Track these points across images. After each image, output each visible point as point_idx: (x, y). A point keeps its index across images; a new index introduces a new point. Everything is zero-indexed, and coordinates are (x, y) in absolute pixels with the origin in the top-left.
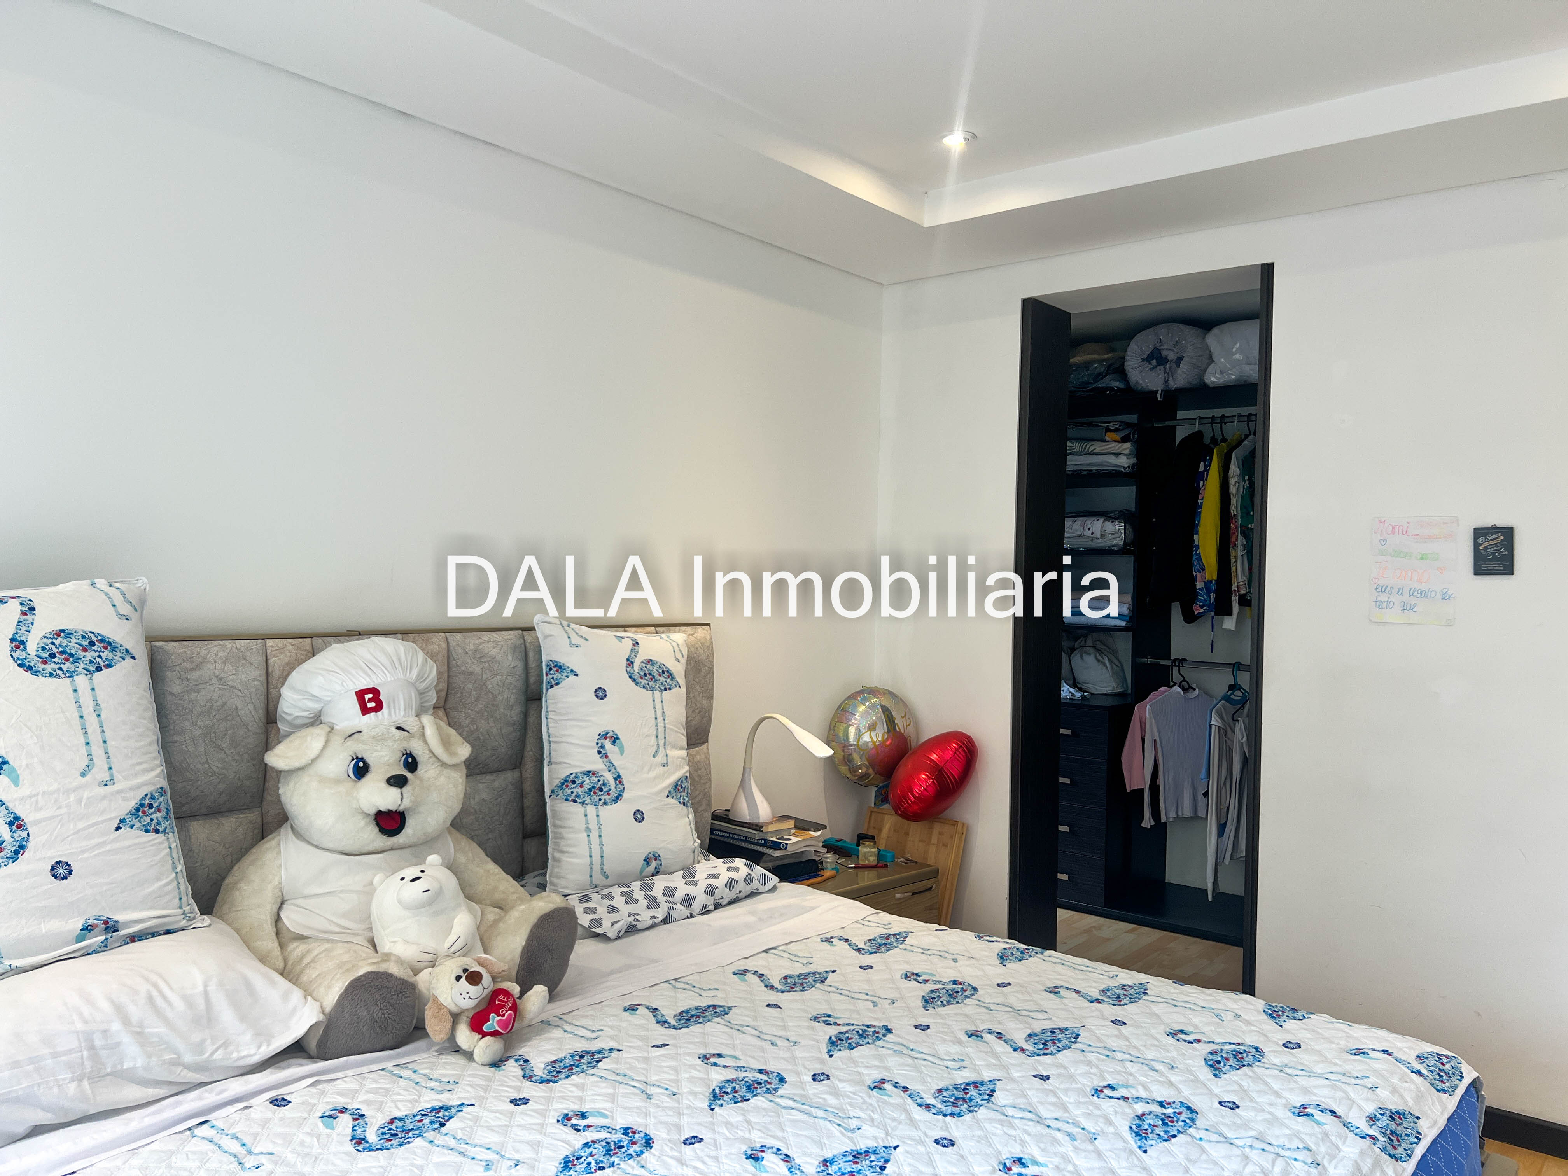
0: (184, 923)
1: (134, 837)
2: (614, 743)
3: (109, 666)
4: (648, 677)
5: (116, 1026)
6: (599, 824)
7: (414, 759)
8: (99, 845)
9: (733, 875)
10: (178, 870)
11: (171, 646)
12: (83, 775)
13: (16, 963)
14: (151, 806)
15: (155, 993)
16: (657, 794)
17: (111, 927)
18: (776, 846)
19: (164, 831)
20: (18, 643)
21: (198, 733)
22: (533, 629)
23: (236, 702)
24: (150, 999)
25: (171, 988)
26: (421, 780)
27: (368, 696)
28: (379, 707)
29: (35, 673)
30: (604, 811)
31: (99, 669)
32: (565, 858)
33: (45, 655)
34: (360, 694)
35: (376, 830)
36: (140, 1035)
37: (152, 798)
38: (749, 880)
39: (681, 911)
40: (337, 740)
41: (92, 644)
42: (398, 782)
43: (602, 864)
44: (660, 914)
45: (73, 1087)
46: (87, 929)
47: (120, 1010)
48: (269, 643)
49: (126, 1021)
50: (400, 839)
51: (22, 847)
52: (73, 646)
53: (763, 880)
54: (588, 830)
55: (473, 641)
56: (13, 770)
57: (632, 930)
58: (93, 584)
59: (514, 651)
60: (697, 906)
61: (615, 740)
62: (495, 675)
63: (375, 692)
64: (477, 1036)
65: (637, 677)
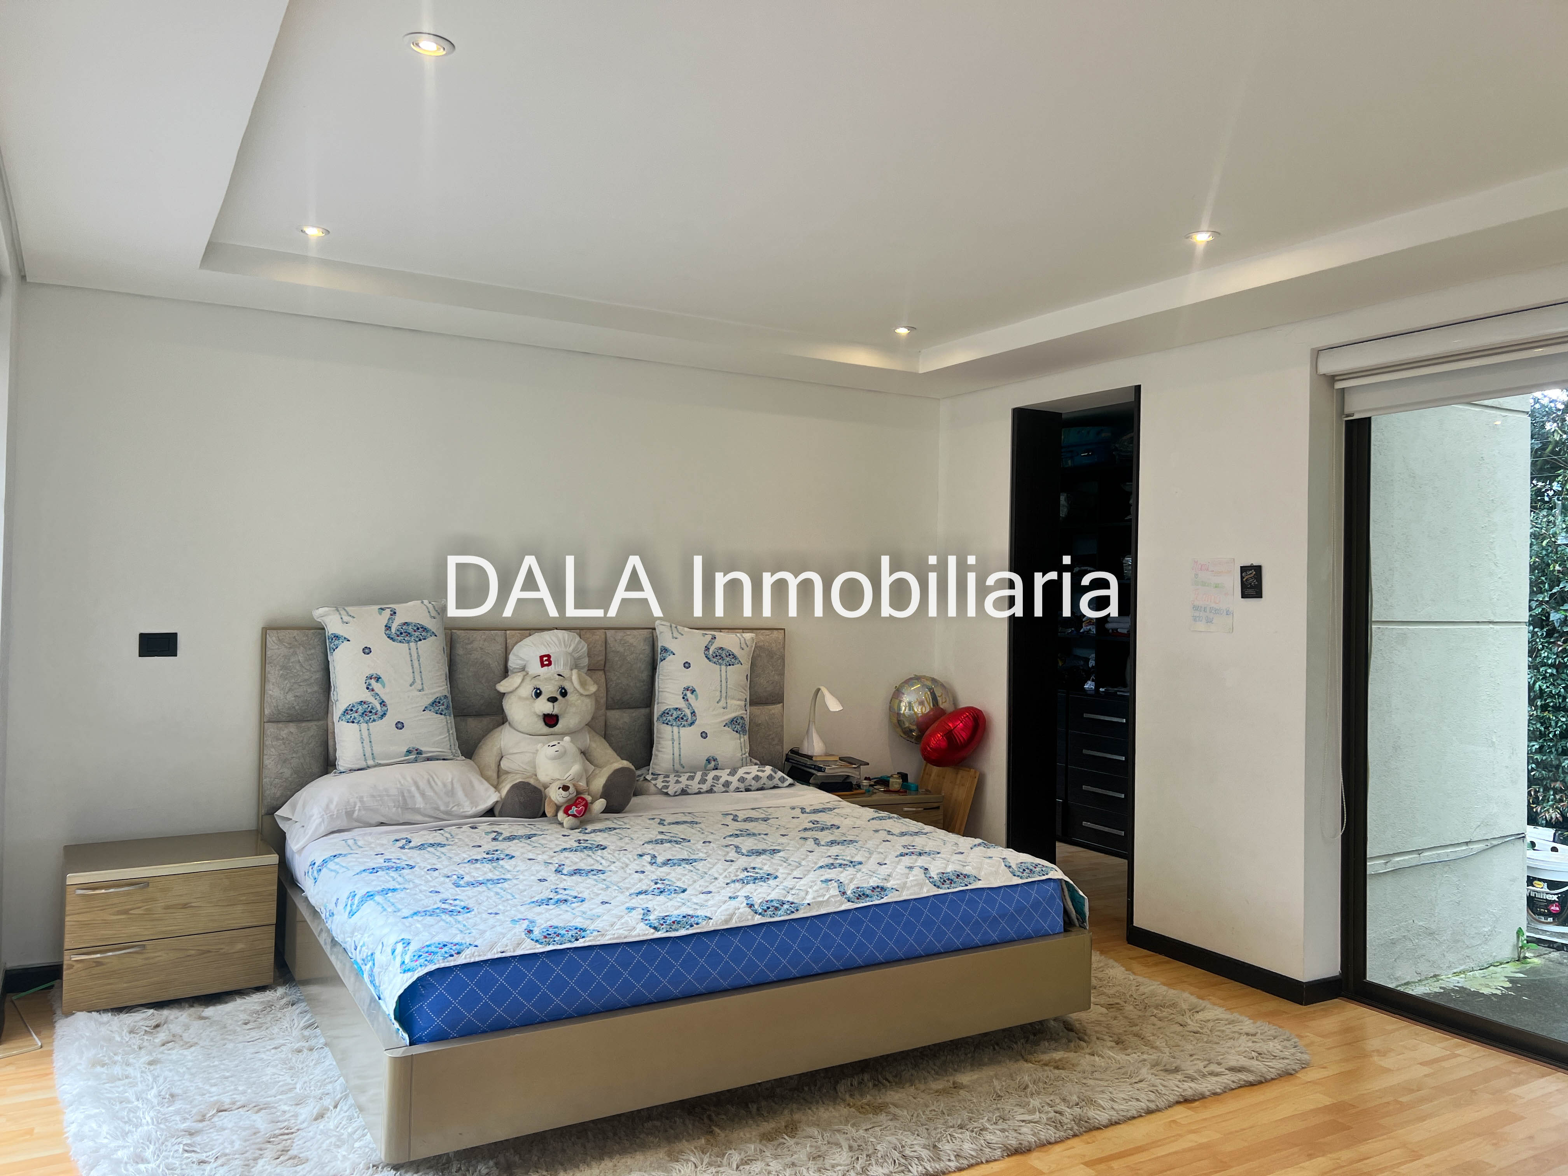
0: (451, 757)
1: (430, 715)
2: (692, 693)
3: (425, 639)
4: (718, 657)
5: (413, 789)
6: (679, 737)
7: (565, 690)
8: (415, 717)
9: (760, 774)
10: (451, 732)
11: (458, 632)
12: (411, 685)
13: (380, 762)
14: (439, 703)
15: (431, 780)
16: (718, 724)
17: (419, 753)
18: (820, 769)
19: (445, 715)
20: (388, 627)
21: (470, 674)
22: (654, 629)
23: (489, 661)
24: (430, 782)
25: (438, 778)
26: (567, 701)
27: (545, 658)
28: (550, 664)
29: (394, 641)
30: (682, 730)
31: (420, 640)
32: (660, 755)
33: (398, 633)
34: (541, 657)
35: (543, 723)
36: (423, 794)
37: (440, 699)
38: (770, 777)
39: (719, 787)
40: (528, 679)
41: (418, 629)
42: (553, 700)
43: (680, 759)
44: (705, 787)
45: (394, 809)
46: (409, 752)
47: (416, 784)
48: (508, 632)
49: (418, 788)
50: (556, 729)
51: (385, 714)
52: (410, 629)
53: (782, 780)
54: (673, 739)
55: (620, 634)
56: (383, 681)
57: (684, 792)
58: (422, 602)
59: (645, 641)
60: (732, 787)
61: (693, 691)
62: (632, 653)
63: (549, 656)
64: (565, 815)
65: (710, 656)
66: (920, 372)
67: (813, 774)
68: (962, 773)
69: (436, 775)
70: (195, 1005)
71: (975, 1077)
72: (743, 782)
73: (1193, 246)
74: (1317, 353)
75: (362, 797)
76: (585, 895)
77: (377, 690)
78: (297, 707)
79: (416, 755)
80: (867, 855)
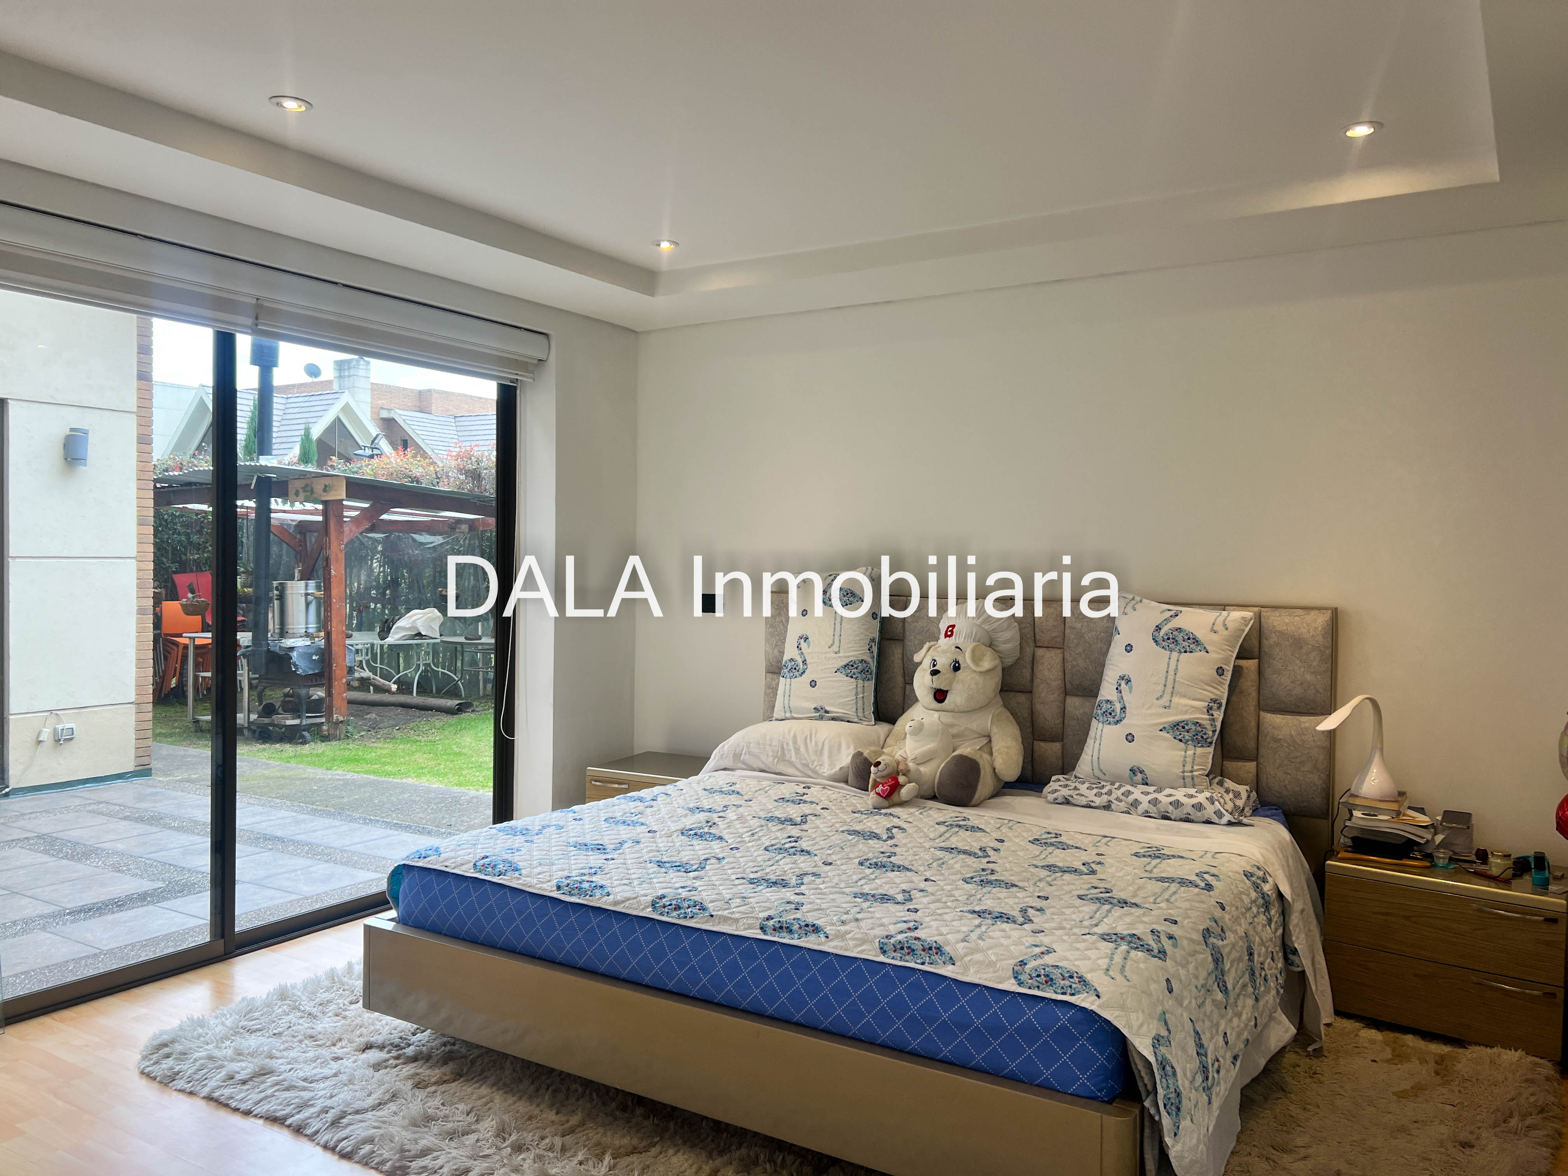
2: (1126, 683)
4: (1171, 641)
6: (1101, 736)
7: (959, 664)
8: (828, 677)
10: (860, 696)
12: (829, 647)
14: (852, 666)
17: (824, 711)
19: (855, 678)
26: (958, 676)
27: (950, 629)
28: (952, 635)
34: (947, 627)
35: (934, 699)
37: (854, 662)
40: (932, 649)
42: (933, 673)
43: (1099, 763)
46: (816, 710)
50: (944, 705)
51: (804, 672)
56: (809, 642)
60: (1140, 809)
61: (1128, 681)
62: (1091, 631)
63: (952, 627)
65: (1161, 639)
72: (1155, 805)
79: (822, 713)
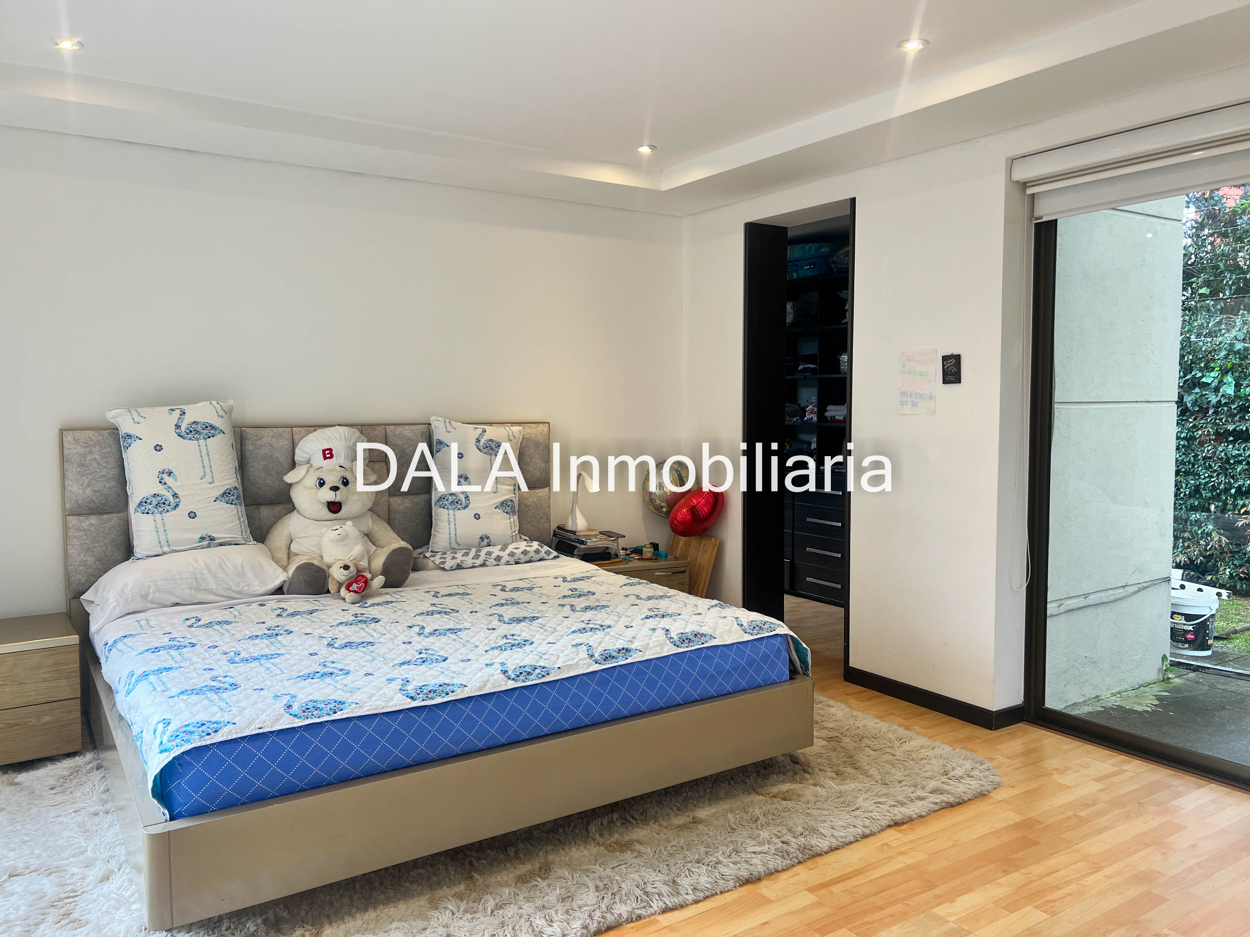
0: (243, 542)
1: (221, 505)
2: (466, 480)
3: (213, 436)
4: (489, 448)
5: (205, 572)
6: (455, 519)
7: (347, 480)
8: (207, 507)
9: (528, 549)
10: (242, 520)
11: (248, 430)
12: (201, 479)
13: (175, 548)
14: (229, 493)
15: (222, 562)
16: (491, 505)
17: (212, 539)
18: (582, 543)
19: (235, 504)
20: (178, 427)
21: (260, 467)
22: (430, 424)
23: (277, 455)
24: (220, 564)
25: (229, 561)
26: (349, 490)
27: (327, 452)
28: (332, 457)
29: (184, 438)
30: (458, 513)
31: (209, 437)
32: (438, 535)
33: (188, 431)
34: (324, 451)
35: (327, 510)
36: (215, 576)
37: (230, 490)
38: (537, 552)
39: (492, 561)
40: (312, 470)
41: (207, 427)
42: (335, 489)
43: (456, 538)
44: (478, 562)
45: (188, 591)
46: (202, 538)
47: (208, 567)
48: (294, 429)
49: (210, 571)
50: (339, 515)
51: (178, 505)
52: (199, 428)
53: (548, 553)
54: (449, 521)
55: (399, 430)
56: (175, 476)
57: (459, 567)
58: (211, 403)
59: (422, 435)
60: (503, 561)
61: (466, 478)
62: (410, 446)
63: (331, 450)
64: (347, 591)
65: (481, 448)
66: (663, 189)
67: (577, 547)
68: (704, 542)
69: (227, 558)
70: (9, 772)
71: (713, 811)
72: (513, 556)
73: (904, 55)
74: (1012, 162)
75: (156, 581)
76: (351, 668)
77: (169, 484)
78: (96, 501)
79: (209, 541)
80: (616, 619)
